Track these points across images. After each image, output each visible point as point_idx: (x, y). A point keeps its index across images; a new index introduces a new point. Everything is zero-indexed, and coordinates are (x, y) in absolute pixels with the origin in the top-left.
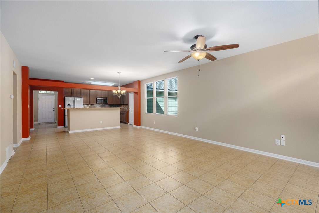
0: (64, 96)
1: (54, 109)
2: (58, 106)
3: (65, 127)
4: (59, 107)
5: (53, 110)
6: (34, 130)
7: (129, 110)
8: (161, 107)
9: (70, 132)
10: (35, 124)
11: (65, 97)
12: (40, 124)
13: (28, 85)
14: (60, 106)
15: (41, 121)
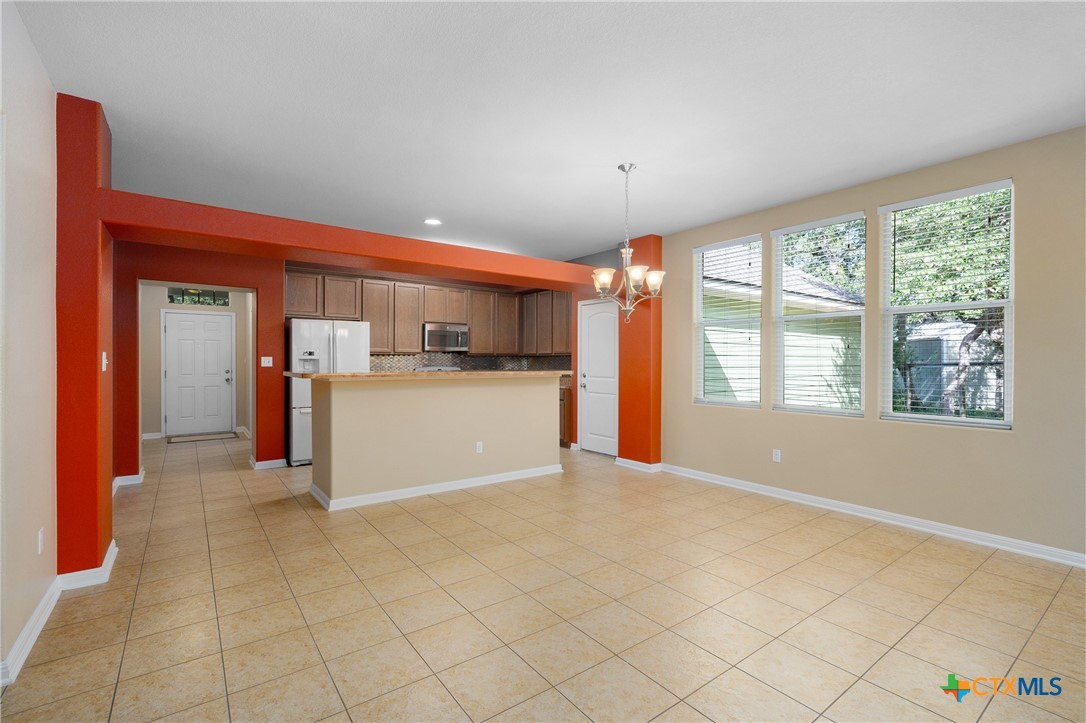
0: (286, 312)
1: (228, 376)
2: (258, 362)
3: (289, 464)
4: (263, 365)
5: (228, 380)
6: (144, 485)
7: (580, 380)
8: (725, 371)
9: (336, 505)
10: (147, 443)
11: (288, 320)
12: (169, 440)
13: (100, 223)
14: (267, 362)
15: (173, 427)
